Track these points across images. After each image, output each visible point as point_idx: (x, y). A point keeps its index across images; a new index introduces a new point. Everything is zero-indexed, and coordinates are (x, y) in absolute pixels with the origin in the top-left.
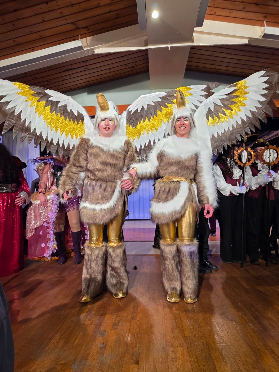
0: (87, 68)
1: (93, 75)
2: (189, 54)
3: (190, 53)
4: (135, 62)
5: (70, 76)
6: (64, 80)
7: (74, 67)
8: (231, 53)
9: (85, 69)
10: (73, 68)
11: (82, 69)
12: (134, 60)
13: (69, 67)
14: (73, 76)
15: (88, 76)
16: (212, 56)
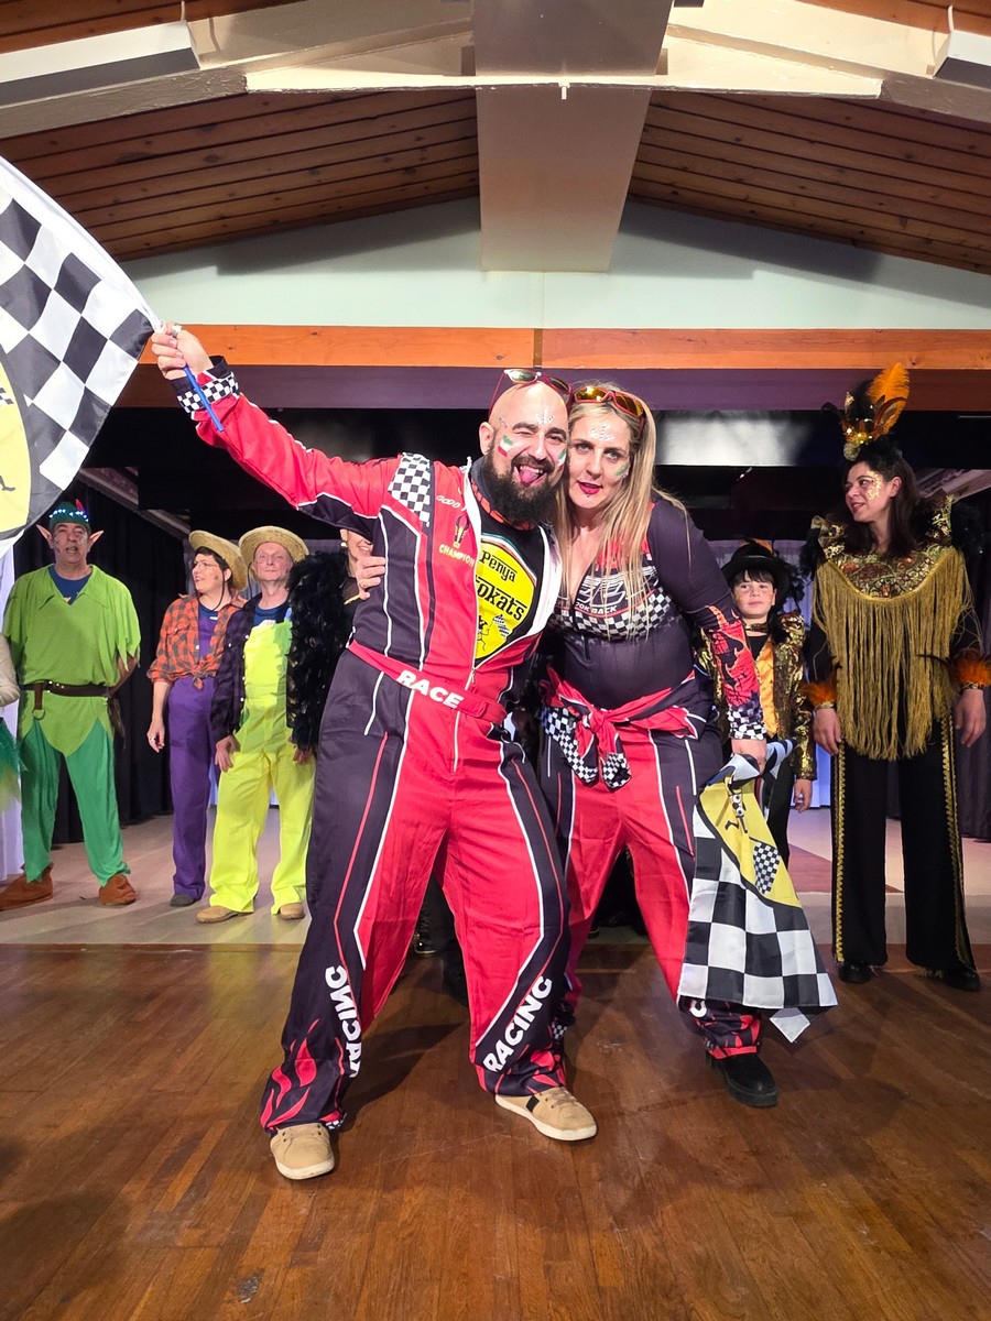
0: (216, 158)
1: (241, 190)
4: (423, 148)
6: (118, 203)
8: (813, 138)
10: (156, 152)
12: (419, 139)
16: (737, 143)
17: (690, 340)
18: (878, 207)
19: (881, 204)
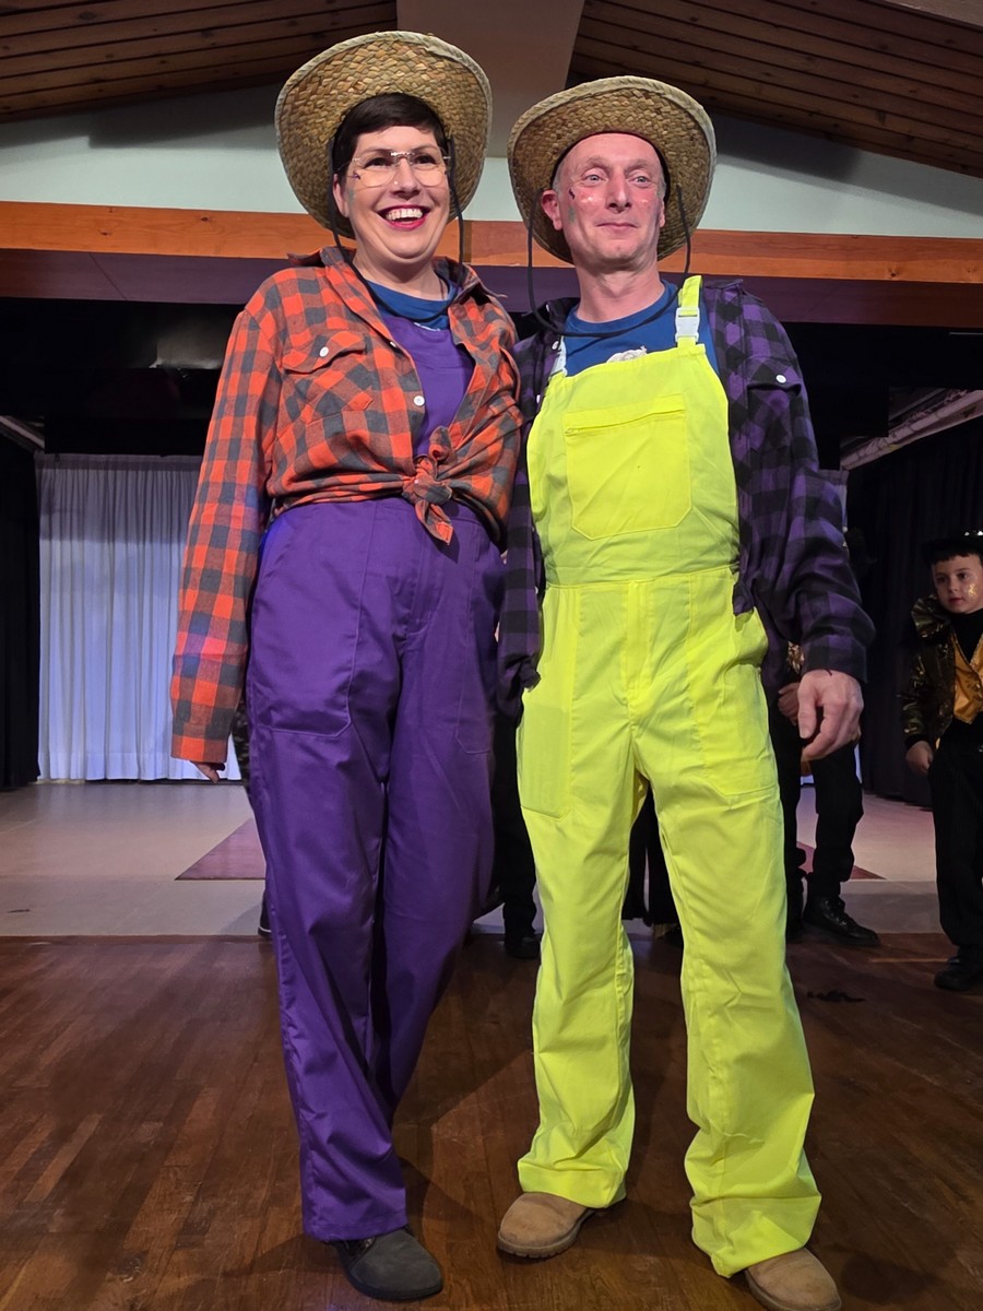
0: (95, 16)
1: (121, 51)
9: (81, 17)
12: (330, 2)
15: (98, 54)
16: (693, 23)
18: (852, 100)
19: (856, 96)
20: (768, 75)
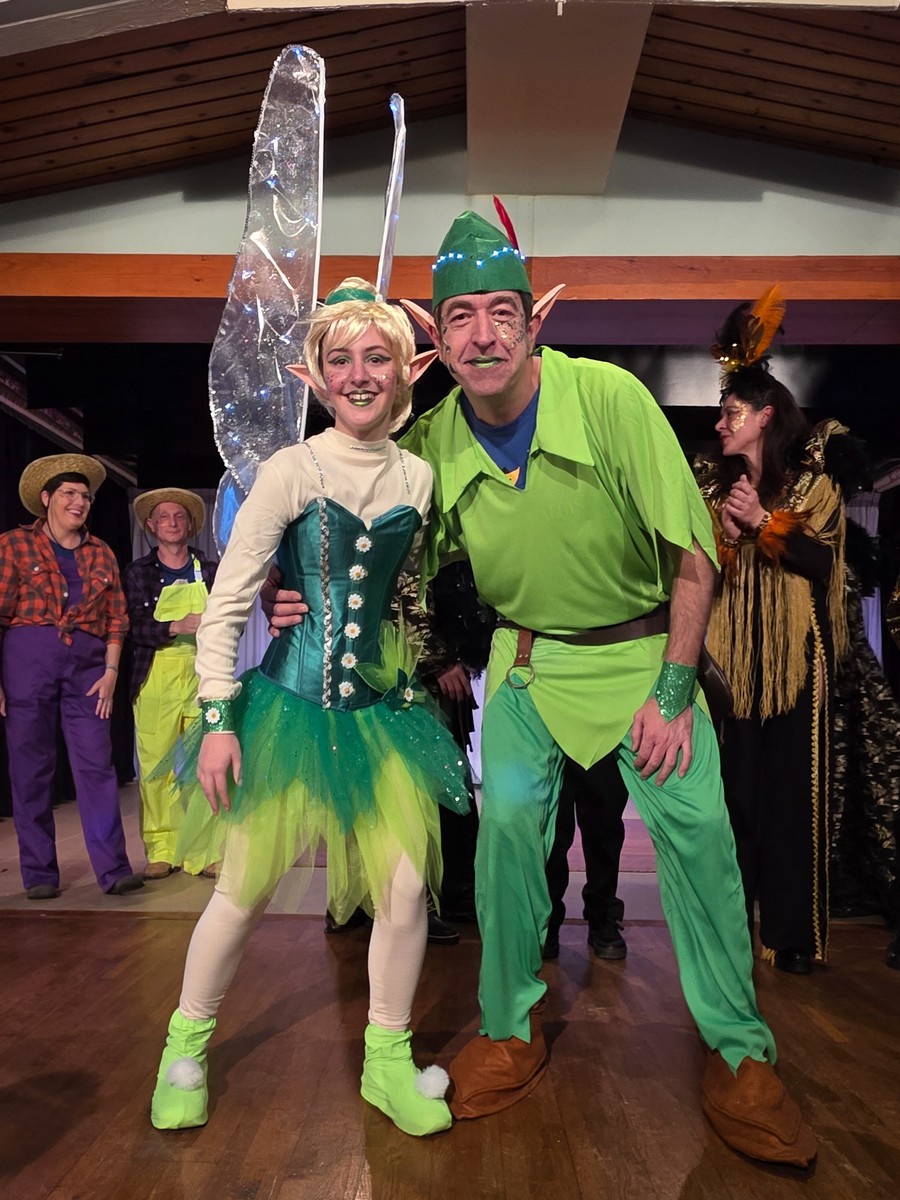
0: (187, 77)
1: (213, 110)
2: (646, 41)
3: (647, 35)
4: (406, 63)
5: (111, 111)
6: (82, 126)
7: (130, 65)
8: (830, 48)
9: (178, 78)
10: (126, 72)
11: (165, 80)
12: (402, 53)
13: (107, 67)
14: (121, 110)
16: (746, 54)
17: (692, 269)
20: (818, 101)
